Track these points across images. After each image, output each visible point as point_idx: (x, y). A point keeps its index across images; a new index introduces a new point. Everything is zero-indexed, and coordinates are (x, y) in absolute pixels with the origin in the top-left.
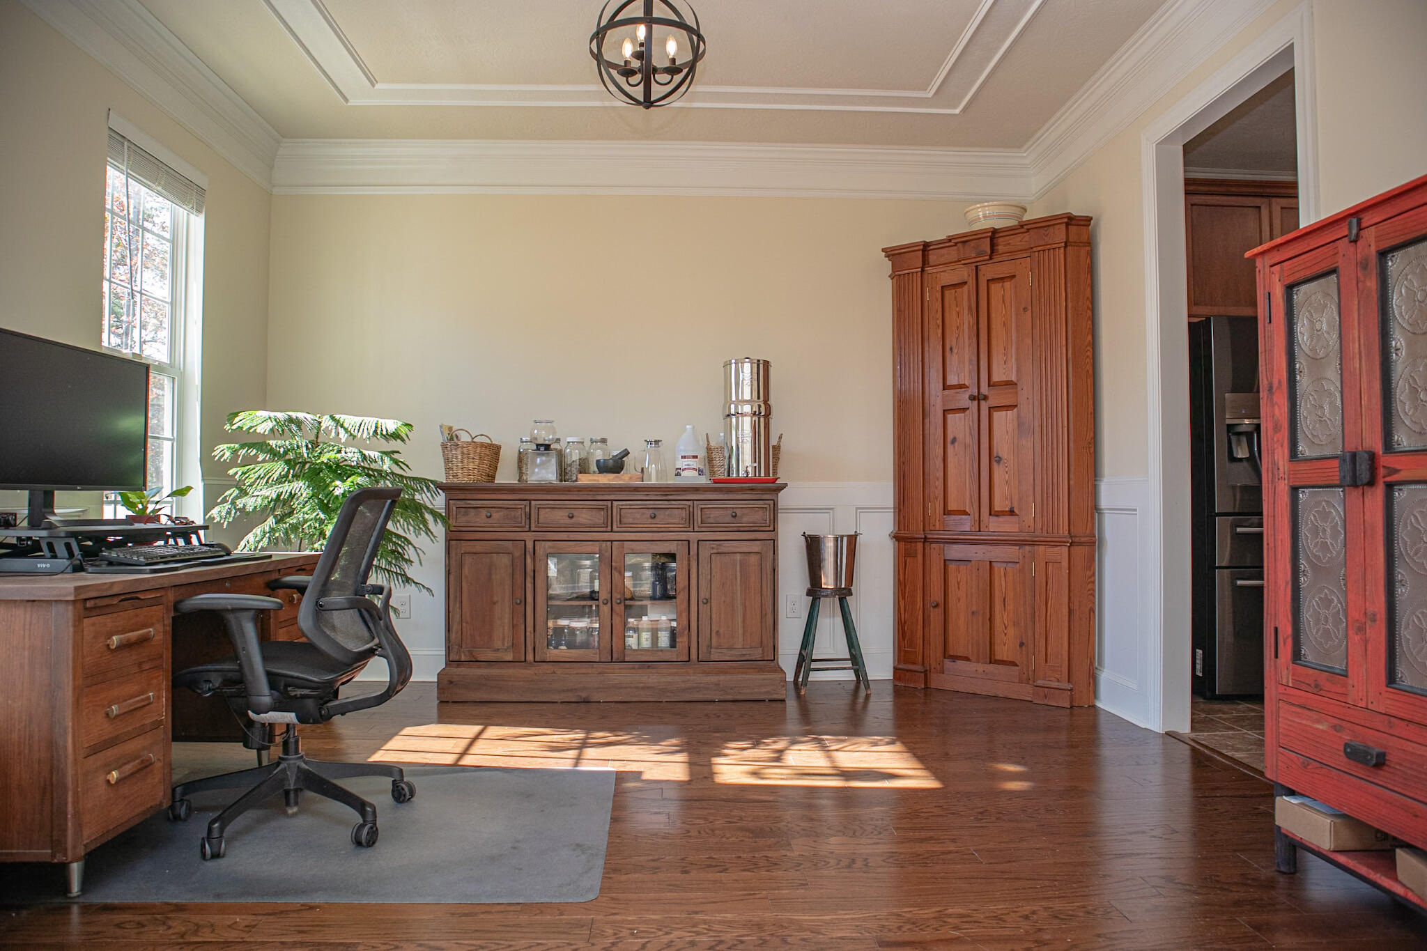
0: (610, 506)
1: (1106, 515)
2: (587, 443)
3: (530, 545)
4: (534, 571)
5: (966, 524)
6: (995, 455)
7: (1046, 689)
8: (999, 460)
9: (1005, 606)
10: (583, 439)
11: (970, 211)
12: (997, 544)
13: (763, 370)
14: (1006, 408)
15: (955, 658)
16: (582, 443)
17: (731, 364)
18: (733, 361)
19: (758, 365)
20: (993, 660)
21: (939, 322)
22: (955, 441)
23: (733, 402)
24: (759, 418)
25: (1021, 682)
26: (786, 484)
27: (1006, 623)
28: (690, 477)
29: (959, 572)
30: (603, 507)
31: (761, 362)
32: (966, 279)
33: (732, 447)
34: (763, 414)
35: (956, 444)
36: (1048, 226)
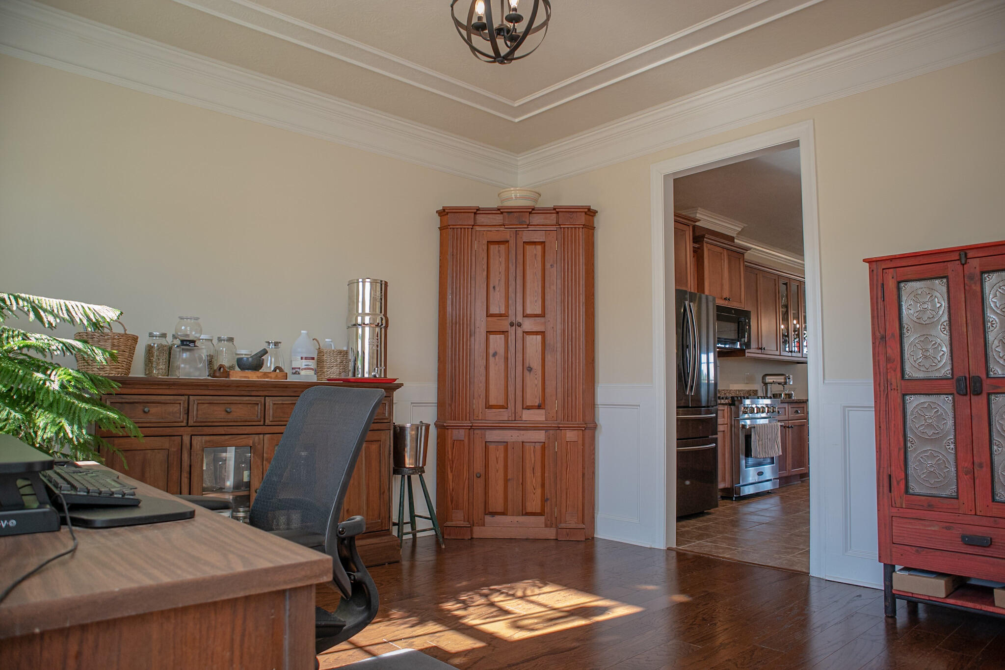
0: (263, 401)
1: (600, 408)
2: (215, 341)
3: (186, 439)
4: (190, 466)
5: (504, 415)
6: (527, 365)
7: (568, 530)
8: (530, 369)
9: (534, 473)
10: (213, 337)
11: (503, 192)
12: (527, 430)
13: (382, 289)
14: (535, 333)
15: (493, 514)
16: (211, 340)
17: (358, 282)
18: (360, 280)
19: (381, 284)
20: (524, 513)
21: (485, 267)
22: (496, 355)
23: (359, 315)
24: (381, 329)
25: (546, 526)
26: (402, 384)
27: (535, 485)
28: (308, 375)
29: (498, 450)
30: (258, 402)
31: (383, 282)
32: (508, 238)
33: (358, 352)
34: (383, 326)
35: (497, 357)
36: (573, 212)
